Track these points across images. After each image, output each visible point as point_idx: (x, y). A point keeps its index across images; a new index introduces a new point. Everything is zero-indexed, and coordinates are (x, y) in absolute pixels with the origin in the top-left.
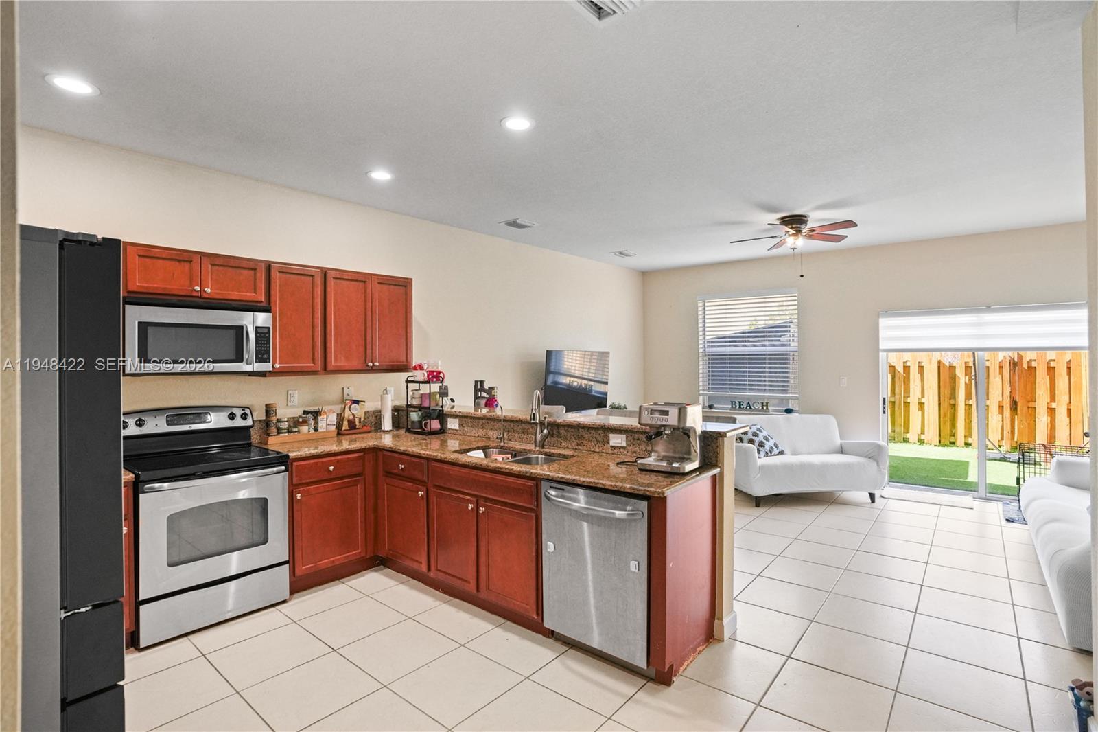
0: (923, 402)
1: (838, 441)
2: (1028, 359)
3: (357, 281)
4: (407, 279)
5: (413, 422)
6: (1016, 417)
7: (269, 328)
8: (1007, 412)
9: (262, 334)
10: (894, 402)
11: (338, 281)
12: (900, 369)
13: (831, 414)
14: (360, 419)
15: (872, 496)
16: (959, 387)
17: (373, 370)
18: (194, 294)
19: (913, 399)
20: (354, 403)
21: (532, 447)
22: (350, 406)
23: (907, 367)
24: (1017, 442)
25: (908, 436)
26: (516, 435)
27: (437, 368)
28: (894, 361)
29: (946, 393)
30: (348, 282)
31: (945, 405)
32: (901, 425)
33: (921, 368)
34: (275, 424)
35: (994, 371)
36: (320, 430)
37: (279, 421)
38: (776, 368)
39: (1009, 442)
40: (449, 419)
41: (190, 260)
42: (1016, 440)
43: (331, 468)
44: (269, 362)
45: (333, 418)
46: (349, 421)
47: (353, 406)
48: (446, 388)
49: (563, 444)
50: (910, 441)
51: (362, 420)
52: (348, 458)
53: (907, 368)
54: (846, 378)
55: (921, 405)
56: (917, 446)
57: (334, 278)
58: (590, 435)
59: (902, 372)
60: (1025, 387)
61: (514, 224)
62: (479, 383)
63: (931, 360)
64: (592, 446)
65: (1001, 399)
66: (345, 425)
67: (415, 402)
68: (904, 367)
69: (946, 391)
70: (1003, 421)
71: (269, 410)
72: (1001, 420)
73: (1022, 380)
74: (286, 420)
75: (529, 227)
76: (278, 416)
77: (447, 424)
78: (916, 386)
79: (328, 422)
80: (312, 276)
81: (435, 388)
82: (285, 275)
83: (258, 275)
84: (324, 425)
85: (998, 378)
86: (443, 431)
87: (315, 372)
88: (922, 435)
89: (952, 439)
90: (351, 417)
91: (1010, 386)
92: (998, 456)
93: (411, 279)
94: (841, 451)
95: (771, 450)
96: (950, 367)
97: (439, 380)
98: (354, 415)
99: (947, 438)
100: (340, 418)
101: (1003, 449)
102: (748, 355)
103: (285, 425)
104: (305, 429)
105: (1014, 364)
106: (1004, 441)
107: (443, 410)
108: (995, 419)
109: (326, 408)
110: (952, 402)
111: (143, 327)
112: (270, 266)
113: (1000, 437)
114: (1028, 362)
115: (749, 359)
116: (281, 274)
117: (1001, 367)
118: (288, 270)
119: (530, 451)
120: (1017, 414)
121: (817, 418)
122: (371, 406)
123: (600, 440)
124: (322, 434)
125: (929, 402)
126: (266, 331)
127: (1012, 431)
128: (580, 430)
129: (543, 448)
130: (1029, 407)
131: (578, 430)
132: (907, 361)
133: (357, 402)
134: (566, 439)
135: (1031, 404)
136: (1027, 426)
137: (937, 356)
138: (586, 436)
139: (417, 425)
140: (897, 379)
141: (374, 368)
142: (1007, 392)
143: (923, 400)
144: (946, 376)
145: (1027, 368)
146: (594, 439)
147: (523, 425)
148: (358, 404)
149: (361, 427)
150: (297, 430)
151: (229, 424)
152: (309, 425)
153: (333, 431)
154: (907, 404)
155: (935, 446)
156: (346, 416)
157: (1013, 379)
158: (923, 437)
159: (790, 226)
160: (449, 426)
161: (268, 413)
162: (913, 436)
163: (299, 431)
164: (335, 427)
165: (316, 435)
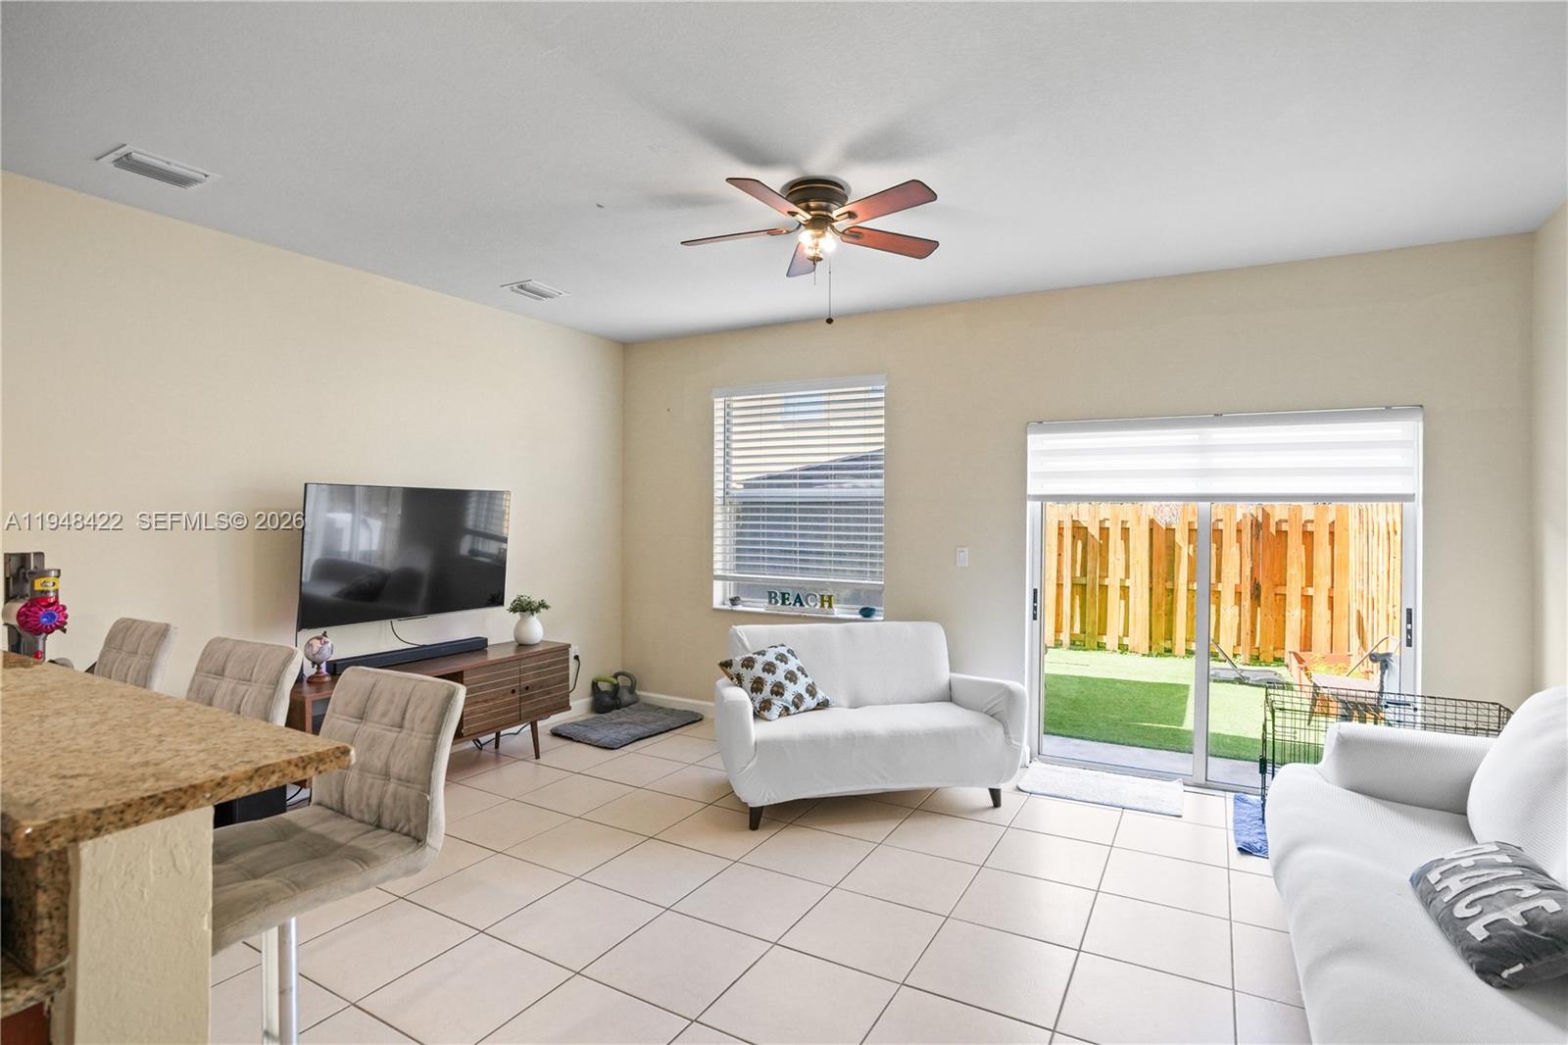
0: (1127, 585)
1: (945, 675)
2: (1277, 520)
6: (1259, 609)
8: (1247, 603)
10: (1085, 585)
12: (1094, 531)
13: (937, 622)
15: (995, 795)
16: (1180, 562)
19: (1113, 581)
23: (1105, 528)
24: (1258, 648)
25: (1105, 639)
28: (1086, 519)
29: (1161, 571)
31: (1159, 590)
32: (1095, 623)
33: (1125, 531)
35: (1229, 537)
38: (848, 529)
39: (1248, 648)
42: (1257, 645)
50: (1108, 647)
53: (1104, 531)
54: (967, 550)
55: (1125, 590)
56: (1118, 657)
59: (1097, 537)
60: (1272, 563)
63: (1139, 518)
65: (1238, 582)
68: (1101, 528)
69: (1161, 568)
70: (1240, 616)
72: (1237, 613)
73: (1268, 551)
78: (1118, 559)
85: (1235, 549)
88: (1125, 638)
89: (1168, 645)
91: (1252, 559)
92: (1233, 675)
94: (949, 696)
95: (798, 701)
96: (1167, 529)
99: (1161, 644)
101: (1239, 662)
102: (800, 503)
105: (1258, 527)
106: (1241, 648)
108: (1229, 613)
110: (1169, 585)
113: (1235, 640)
114: (1277, 523)
115: (802, 511)
117: (1239, 531)
120: (1259, 606)
121: (908, 628)
125: (1135, 586)
127: (1252, 632)
130: (1276, 594)
132: (1105, 520)
135: (1280, 590)
136: (1273, 624)
137: (1149, 509)
140: (1089, 548)
142: (1247, 572)
143: (1128, 583)
144: (1162, 543)
145: (1274, 533)
154: (1104, 588)
155: (1144, 655)
157: (1256, 548)
158: (1126, 641)
159: (803, 205)
162: (1110, 640)
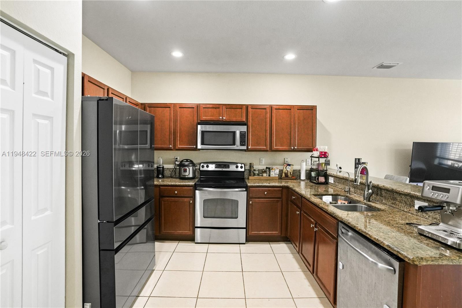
3: (286, 109)
4: (314, 106)
5: (312, 177)
7: (245, 132)
9: (242, 135)
11: (277, 110)
14: (290, 173)
17: (294, 151)
18: (220, 120)
20: (288, 166)
21: (361, 199)
22: (286, 167)
26: (358, 191)
27: (325, 150)
30: (282, 110)
34: (253, 171)
36: (271, 176)
37: (255, 170)
40: (330, 177)
41: (219, 107)
43: (266, 193)
44: (245, 146)
45: (277, 171)
46: (285, 173)
47: (288, 167)
48: (329, 161)
49: (384, 201)
51: (291, 173)
52: (274, 190)
57: (275, 109)
58: (401, 199)
61: (382, 67)
62: (357, 160)
64: (402, 207)
66: (284, 175)
67: (314, 167)
71: (251, 165)
74: (257, 170)
75: (395, 66)
76: (254, 169)
77: (329, 180)
79: (275, 173)
80: (266, 109)
81: (322, 160)
82: (254, 110)
83: (243, 111)
84: (273, 174)
86: (326, 183)
87: (266, 151)
90: (286, 172)
93: (316, 106)
97: (325, 157)
98: (287, 171)
100: (281, 171)
103: (257, 172)
104: (265, 175)
107: (326, 173)
109: (274, 167)
111: (203, 133)
112: (248, 106)
116: (252, 110)
118: (255, 107)
119: (359, 202)
122: (296, 167)
123: (408, 203)
124: (272, 178)
126: (244, 133)
128: (395, 194)
129: (369, 201)
131: (393, 194)
133: (289, 165)
134: (385, 198)
138: (399, 199)
139: (314, 178)
141: (294, 150)
146: (404, 202)
147: (362, 185)
148: (290, 166)
149: (291, 176)
150: (261, 175)
151: (236, 169)
152: (267, 173)
153: (277, 177)
156: (284, 171)
160: (330, 181)
161: (250, 167)
163: (262, 176)
164: (278, 175)
165: (269, 178)
